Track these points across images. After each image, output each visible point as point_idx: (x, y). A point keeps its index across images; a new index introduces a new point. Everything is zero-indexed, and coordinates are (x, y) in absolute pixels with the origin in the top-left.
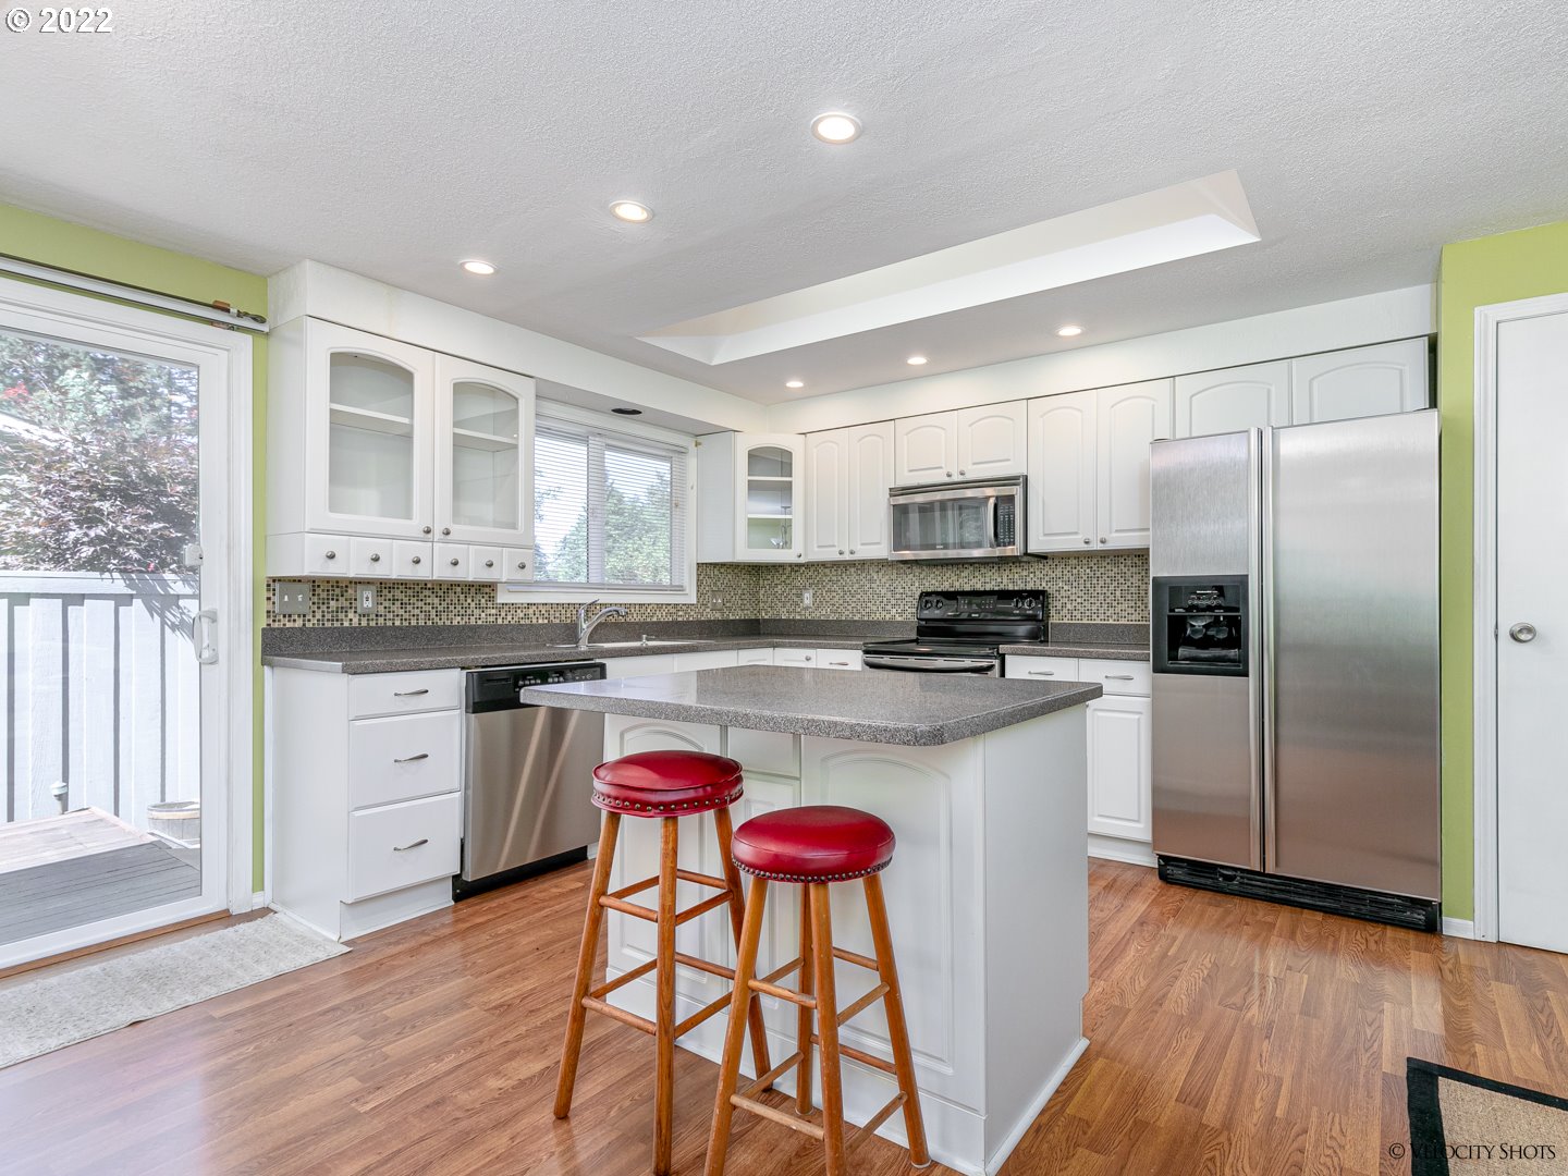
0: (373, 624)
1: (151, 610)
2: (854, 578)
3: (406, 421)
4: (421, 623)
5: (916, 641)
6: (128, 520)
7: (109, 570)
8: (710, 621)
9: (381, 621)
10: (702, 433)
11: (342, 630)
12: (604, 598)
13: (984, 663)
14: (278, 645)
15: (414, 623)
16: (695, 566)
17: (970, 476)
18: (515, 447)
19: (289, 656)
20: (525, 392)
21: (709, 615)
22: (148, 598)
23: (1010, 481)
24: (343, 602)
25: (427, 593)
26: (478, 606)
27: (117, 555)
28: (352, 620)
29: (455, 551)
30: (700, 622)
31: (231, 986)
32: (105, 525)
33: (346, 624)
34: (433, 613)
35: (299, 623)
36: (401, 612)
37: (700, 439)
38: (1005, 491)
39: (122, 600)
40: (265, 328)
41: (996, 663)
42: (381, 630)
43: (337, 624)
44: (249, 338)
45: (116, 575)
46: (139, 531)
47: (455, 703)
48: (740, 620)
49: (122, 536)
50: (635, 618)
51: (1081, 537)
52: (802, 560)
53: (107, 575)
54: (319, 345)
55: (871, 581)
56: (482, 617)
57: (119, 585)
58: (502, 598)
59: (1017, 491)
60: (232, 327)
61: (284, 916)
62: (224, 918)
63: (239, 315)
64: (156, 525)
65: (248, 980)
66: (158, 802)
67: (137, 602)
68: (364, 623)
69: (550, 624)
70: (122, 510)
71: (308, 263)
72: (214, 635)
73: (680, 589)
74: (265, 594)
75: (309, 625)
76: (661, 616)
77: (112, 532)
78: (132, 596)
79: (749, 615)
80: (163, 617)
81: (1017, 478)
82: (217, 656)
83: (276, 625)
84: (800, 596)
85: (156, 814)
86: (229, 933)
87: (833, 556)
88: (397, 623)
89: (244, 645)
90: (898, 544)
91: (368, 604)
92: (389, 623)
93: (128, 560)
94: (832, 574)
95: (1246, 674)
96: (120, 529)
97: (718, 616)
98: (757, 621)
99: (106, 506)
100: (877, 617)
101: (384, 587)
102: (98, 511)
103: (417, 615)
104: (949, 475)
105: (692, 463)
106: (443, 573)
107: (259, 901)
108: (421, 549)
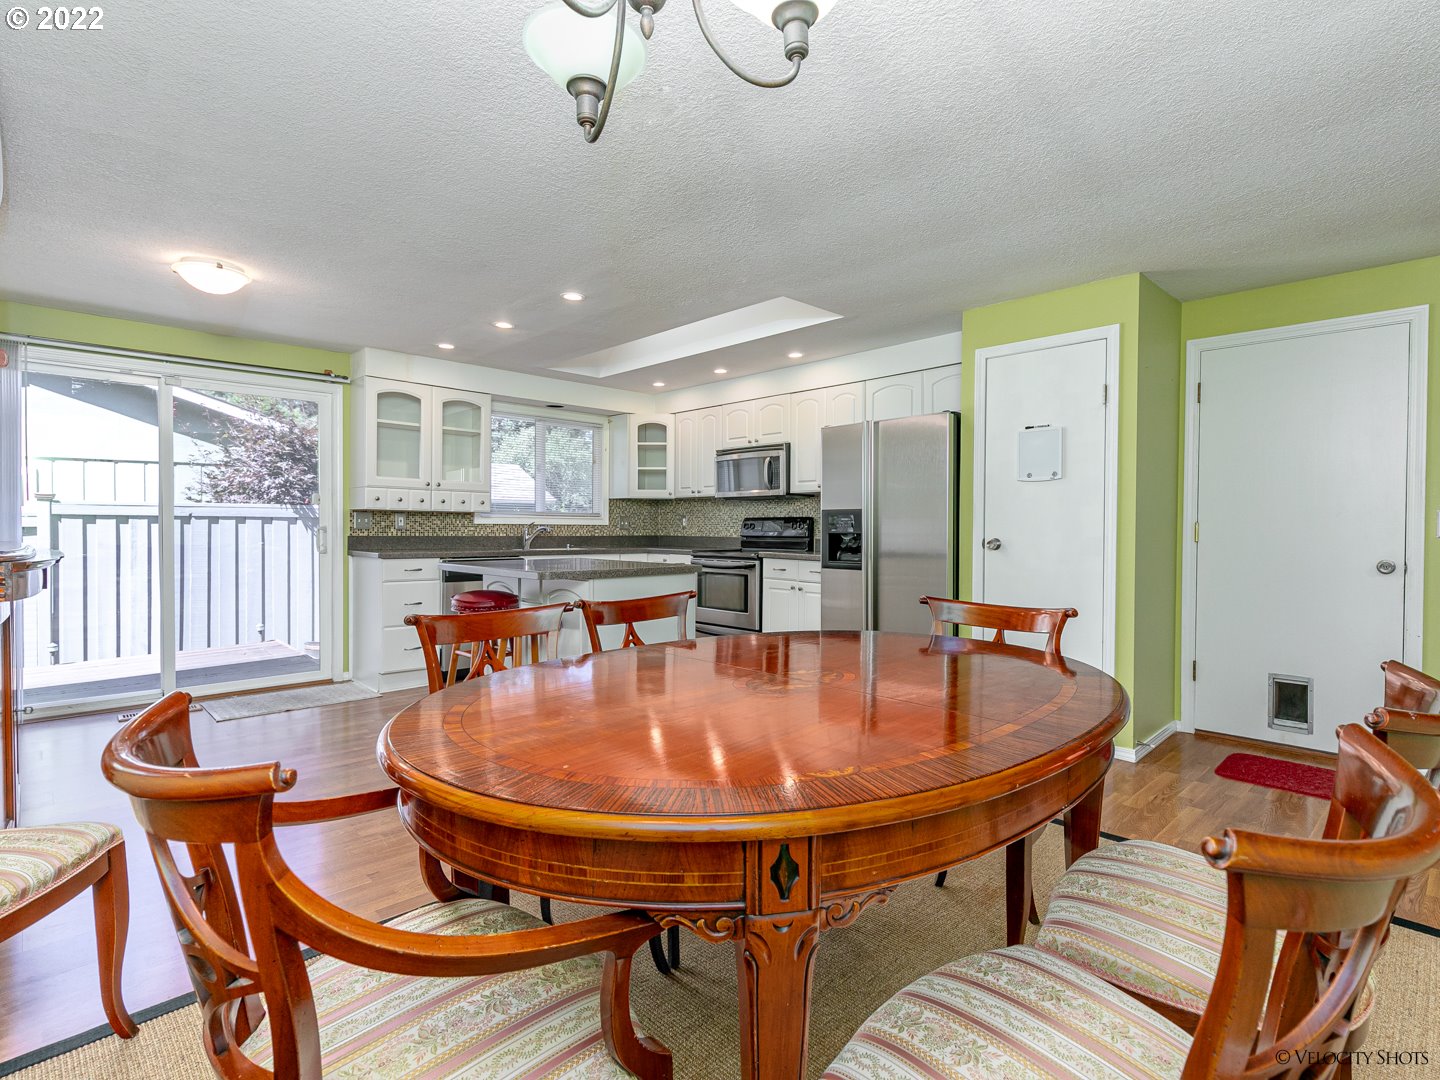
0: (404, 535)
1: (306, 526)
2: (710, 508)
3: (417, 425)
4: (430, 535)
5: (740, 550)
6: (295, 472)
7: (285, 504)
8: (619, 536)
9: (408, 533)
10: (611, 415)
11: (388, 537)
12: (538, 521)
13: (751, 563)
14: (356, 544)
15: (426, 534)
16: (608, 501)
17: (761, 443)
18: (479, 434)
19: (362, 550)
20: (485, 403)
21: (618, 532)
22: (305, 519)
23: (777, 447)
24: (388, 522)
25: (433, 518)
26: (463, 525)
27: (289, 494)
28: (393, 532)
29: (444, 495)
30: (611, 537)
31: (328, 703)
32: (283, 476)
33: (390, 535)
34: (437, 529)
35: (366, 534)
36: (419, 528)
37: (612, 418)
38: (774, 453)
39: (292, 521)
40: (348, 381)
41: (757, 563)
42: (408, 538)
43: (385, 535)
44: (341, 386)
45: (289, 506)
46: (301, 480)
47: (437, 577)
48: (642, 536)
49: (291, 483)
50: (564, 533)
51: (816, 484)
52: (673, 497)
53: (284, 506)
54: (371, 391)
55: (720, 511)
56: (465, 532)
57: (289, 512)
58: (477, 521)
59: (782, 454)
60: (333, 382)
61: (356, 683)
62: (330, 682)
63: (336, 376)
64: (309, 476)
65: (335, 702)
66: (310, 640)
67: (299, 522)
68: (399, 534)
69: (508, 537)
70: (292, 468)
71: (367, 350)
72: (325, 539)
73: (598, 515)
74: (349, 518)
75: (371, 535)
76: (583, 533)
77: (287, 481)
78: (296, 519)
79: (649, 532)
80: (313, 531)
81: (782, 445)
82: (326, 550)
83: (354, 535)
84: (681, 520)
85: (308, 647)
86: (331, 687)
87: (689, 494)
88: (417, 535)
89: (340, 545)
90: (719, 488)
91: (402, 524)
92: (413, 535)
93: (294, 497)
94: (698, 506)
95: (860, 569)
96: (291, 478)
97: (625, 533)
98: (656, 537)
99: (283, 465)
100: (723, 534)
101: (409, 514)
102: (280, 468)
103: (428, 529)
104: (750, 442)
105: (606, 434)
106: (437, 507)
107: (347, 676)
108: (425, 494)
